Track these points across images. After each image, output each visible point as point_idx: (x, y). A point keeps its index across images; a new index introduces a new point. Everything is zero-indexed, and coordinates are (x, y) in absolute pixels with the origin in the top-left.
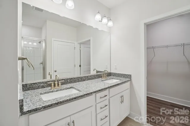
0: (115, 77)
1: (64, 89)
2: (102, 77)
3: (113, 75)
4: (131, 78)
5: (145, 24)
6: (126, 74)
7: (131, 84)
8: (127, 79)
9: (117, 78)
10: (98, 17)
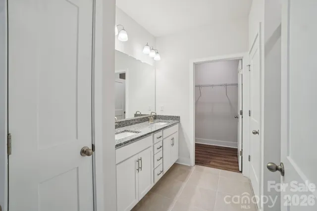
0: (161, 120)
1: (119, 133)
2: (149, 120)
3: (159, 118)
4: (179, 120)
5: (194, 63)
6: (174, 115)
7: (180, 128)
8: (176, 121)
9: (163, 121)
10: (147, 50)
